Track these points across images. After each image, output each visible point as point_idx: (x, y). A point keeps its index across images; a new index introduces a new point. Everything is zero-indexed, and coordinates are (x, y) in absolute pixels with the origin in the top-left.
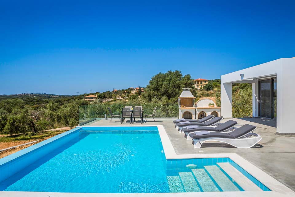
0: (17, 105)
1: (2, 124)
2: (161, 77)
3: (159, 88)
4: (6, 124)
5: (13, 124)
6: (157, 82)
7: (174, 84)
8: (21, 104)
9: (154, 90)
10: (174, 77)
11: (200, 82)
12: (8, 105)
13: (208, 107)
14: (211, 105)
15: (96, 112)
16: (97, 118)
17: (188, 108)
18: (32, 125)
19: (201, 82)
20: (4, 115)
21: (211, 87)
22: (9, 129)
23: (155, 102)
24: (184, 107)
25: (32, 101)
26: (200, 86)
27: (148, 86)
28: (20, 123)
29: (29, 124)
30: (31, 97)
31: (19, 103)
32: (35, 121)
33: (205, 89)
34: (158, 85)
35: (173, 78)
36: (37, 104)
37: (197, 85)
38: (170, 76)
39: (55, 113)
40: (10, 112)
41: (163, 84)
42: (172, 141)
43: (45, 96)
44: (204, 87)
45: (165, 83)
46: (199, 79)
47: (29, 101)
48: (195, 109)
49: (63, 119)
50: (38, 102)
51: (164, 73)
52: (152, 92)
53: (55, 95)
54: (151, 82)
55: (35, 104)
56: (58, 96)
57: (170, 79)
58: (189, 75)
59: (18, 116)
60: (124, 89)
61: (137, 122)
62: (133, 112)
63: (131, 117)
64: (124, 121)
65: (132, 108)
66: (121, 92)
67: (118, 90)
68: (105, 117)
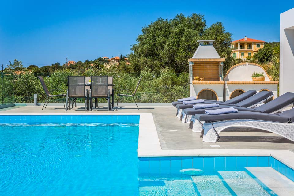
2: (161, 28)
3: (157, 52)
6: (154, 38)
7: (188, 43)
9: (146, 56)
10: (188, 28)
11: (246, 46)
13: (251, 80)
14: (258, 76)
15: (15, 89)
16: (18, 102)
17: (208, 82)
19: (250, 46)
21: (268, 55)
23: (147, 78)
24: (199, 80)
26: (246, 55)
27: (134, 46)
33: (257, 60)
34: (154, 45)
35: (186, 30)
37: (240, 52)
38: (180, 26)
41: (165, 42)
42: (160, 133)
44: (255, 57)
45: (170, 40)
46: (245, 39)
48: (224, 85)
51: (169, 20)
52: (142, 60)
54: (140, 39)
57: (181, 33)
58: (220, 24)
60: (89, 60)
61: (100, 109)
62: (90, 86)
63: (86, 96)
64: (73, 108)
65: (90, 80)
66: (82, 66)
67: (77, 62)
68: (35, 101)
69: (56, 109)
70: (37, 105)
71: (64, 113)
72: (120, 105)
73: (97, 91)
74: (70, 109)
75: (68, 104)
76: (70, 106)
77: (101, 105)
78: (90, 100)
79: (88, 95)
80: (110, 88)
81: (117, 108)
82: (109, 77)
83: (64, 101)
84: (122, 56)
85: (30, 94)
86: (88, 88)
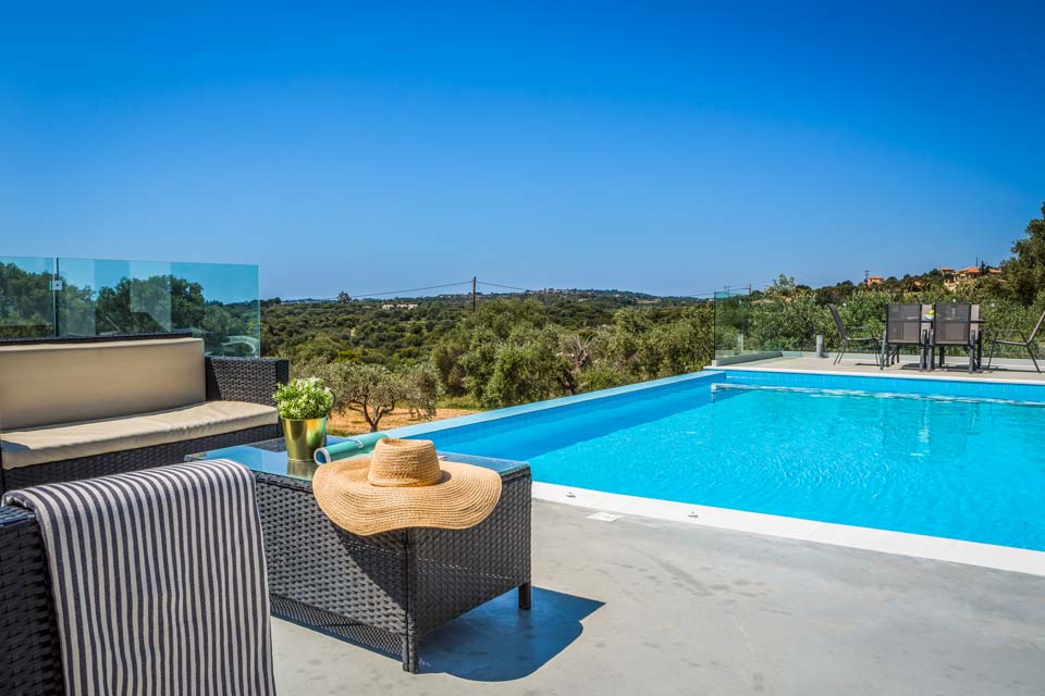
0: (526, 319)
1: (483, 375)
4: (490, 373)
5: (510, 375)
8: (537, 314)
12: (499, 317)
18: (567, 383)
20: (489, 345)
22: (500, 391)
25: (571, 315)
27: (1019, 244)
28: (533, 373)
29: (559, 379)
30: (569, 302)
31: (531, 311)
32: (578, 370)
36: (588, 324)
39: (641, 342)
40: (504, 337)
43: (615, 299)
47: (563, 315)
49: (666, 361)
50: (590, 317)
53: (647, 297)
54: (1035, 228)
55: (582, 323)
56: (656, 301)
59: (527, 351)
60: (912, 276)
61: (950, 369)
62: (933, 323)
63: (923, 342)
64: (893, 363)
65: (932, 312)
66: (898, 286)
67: (885, 279)
68: (818, 347)
69: (859, 364)
70: (822, 356)
71: (876, 373)
72: (996, 362)
73: (943, 332)
74: (888, 366)
75: (885, 356)
76: (887, 359)
77: (950, 361)
78: (930, 351)
79: (927, 341)
80: (974, 327)
81: (988, 368)
82: (973, 306)
83: (877, 349)
84: (983, 265)
85: (808, 336)
86: (926, 326)
